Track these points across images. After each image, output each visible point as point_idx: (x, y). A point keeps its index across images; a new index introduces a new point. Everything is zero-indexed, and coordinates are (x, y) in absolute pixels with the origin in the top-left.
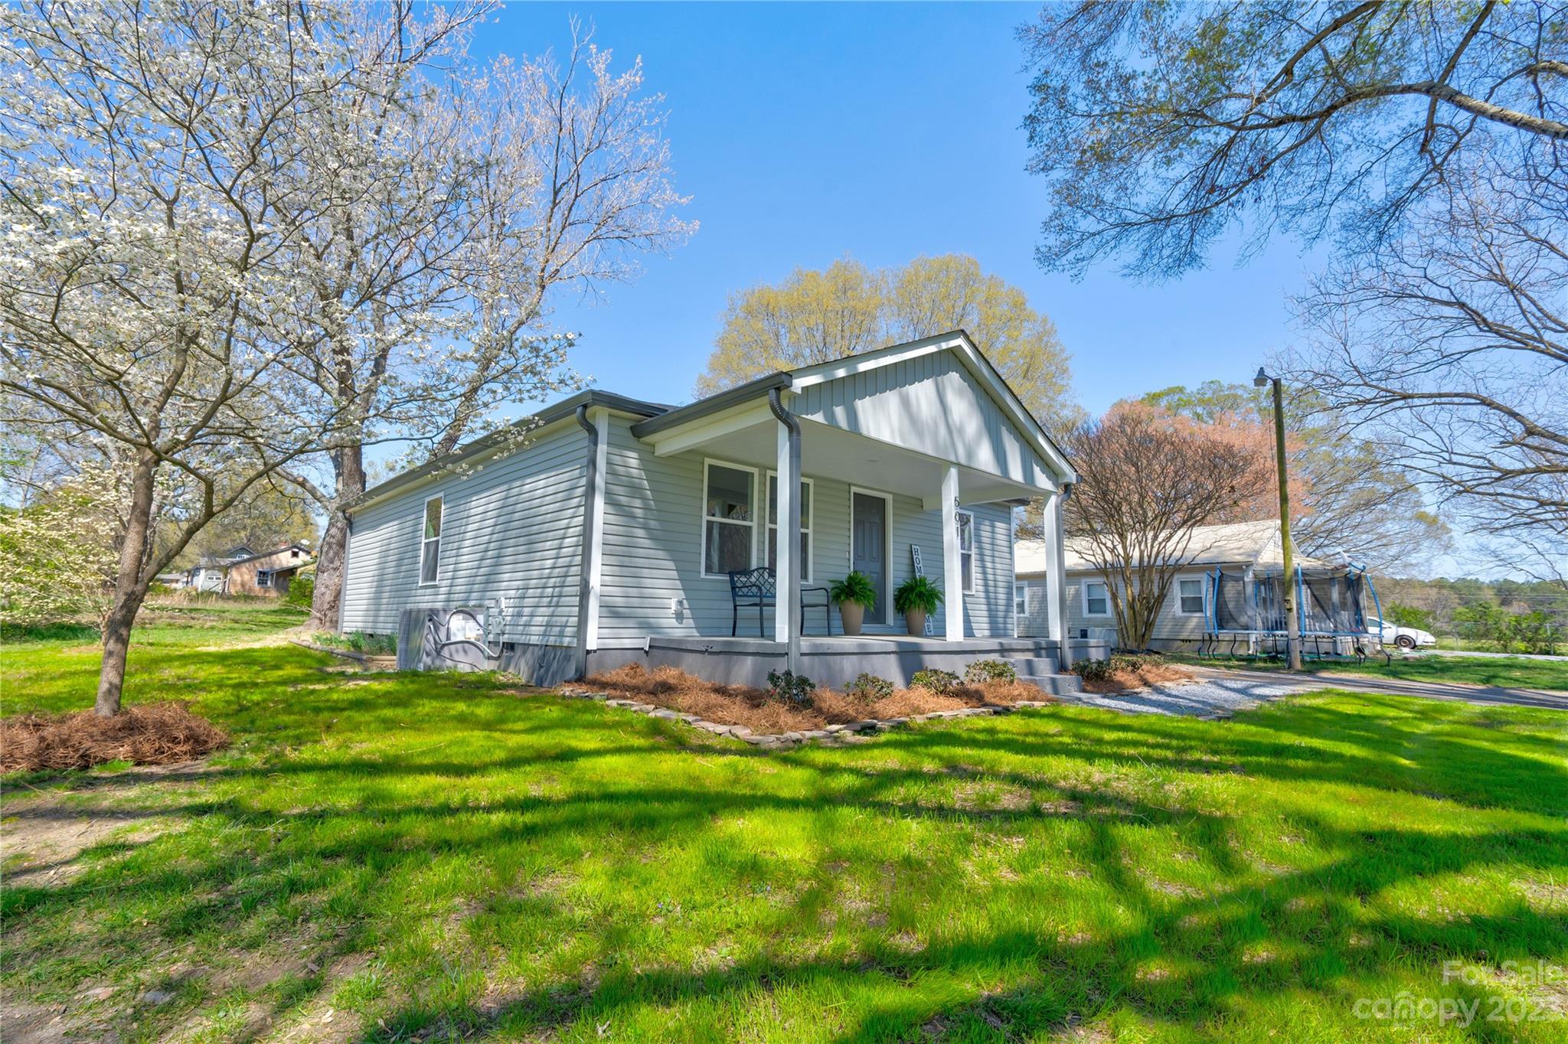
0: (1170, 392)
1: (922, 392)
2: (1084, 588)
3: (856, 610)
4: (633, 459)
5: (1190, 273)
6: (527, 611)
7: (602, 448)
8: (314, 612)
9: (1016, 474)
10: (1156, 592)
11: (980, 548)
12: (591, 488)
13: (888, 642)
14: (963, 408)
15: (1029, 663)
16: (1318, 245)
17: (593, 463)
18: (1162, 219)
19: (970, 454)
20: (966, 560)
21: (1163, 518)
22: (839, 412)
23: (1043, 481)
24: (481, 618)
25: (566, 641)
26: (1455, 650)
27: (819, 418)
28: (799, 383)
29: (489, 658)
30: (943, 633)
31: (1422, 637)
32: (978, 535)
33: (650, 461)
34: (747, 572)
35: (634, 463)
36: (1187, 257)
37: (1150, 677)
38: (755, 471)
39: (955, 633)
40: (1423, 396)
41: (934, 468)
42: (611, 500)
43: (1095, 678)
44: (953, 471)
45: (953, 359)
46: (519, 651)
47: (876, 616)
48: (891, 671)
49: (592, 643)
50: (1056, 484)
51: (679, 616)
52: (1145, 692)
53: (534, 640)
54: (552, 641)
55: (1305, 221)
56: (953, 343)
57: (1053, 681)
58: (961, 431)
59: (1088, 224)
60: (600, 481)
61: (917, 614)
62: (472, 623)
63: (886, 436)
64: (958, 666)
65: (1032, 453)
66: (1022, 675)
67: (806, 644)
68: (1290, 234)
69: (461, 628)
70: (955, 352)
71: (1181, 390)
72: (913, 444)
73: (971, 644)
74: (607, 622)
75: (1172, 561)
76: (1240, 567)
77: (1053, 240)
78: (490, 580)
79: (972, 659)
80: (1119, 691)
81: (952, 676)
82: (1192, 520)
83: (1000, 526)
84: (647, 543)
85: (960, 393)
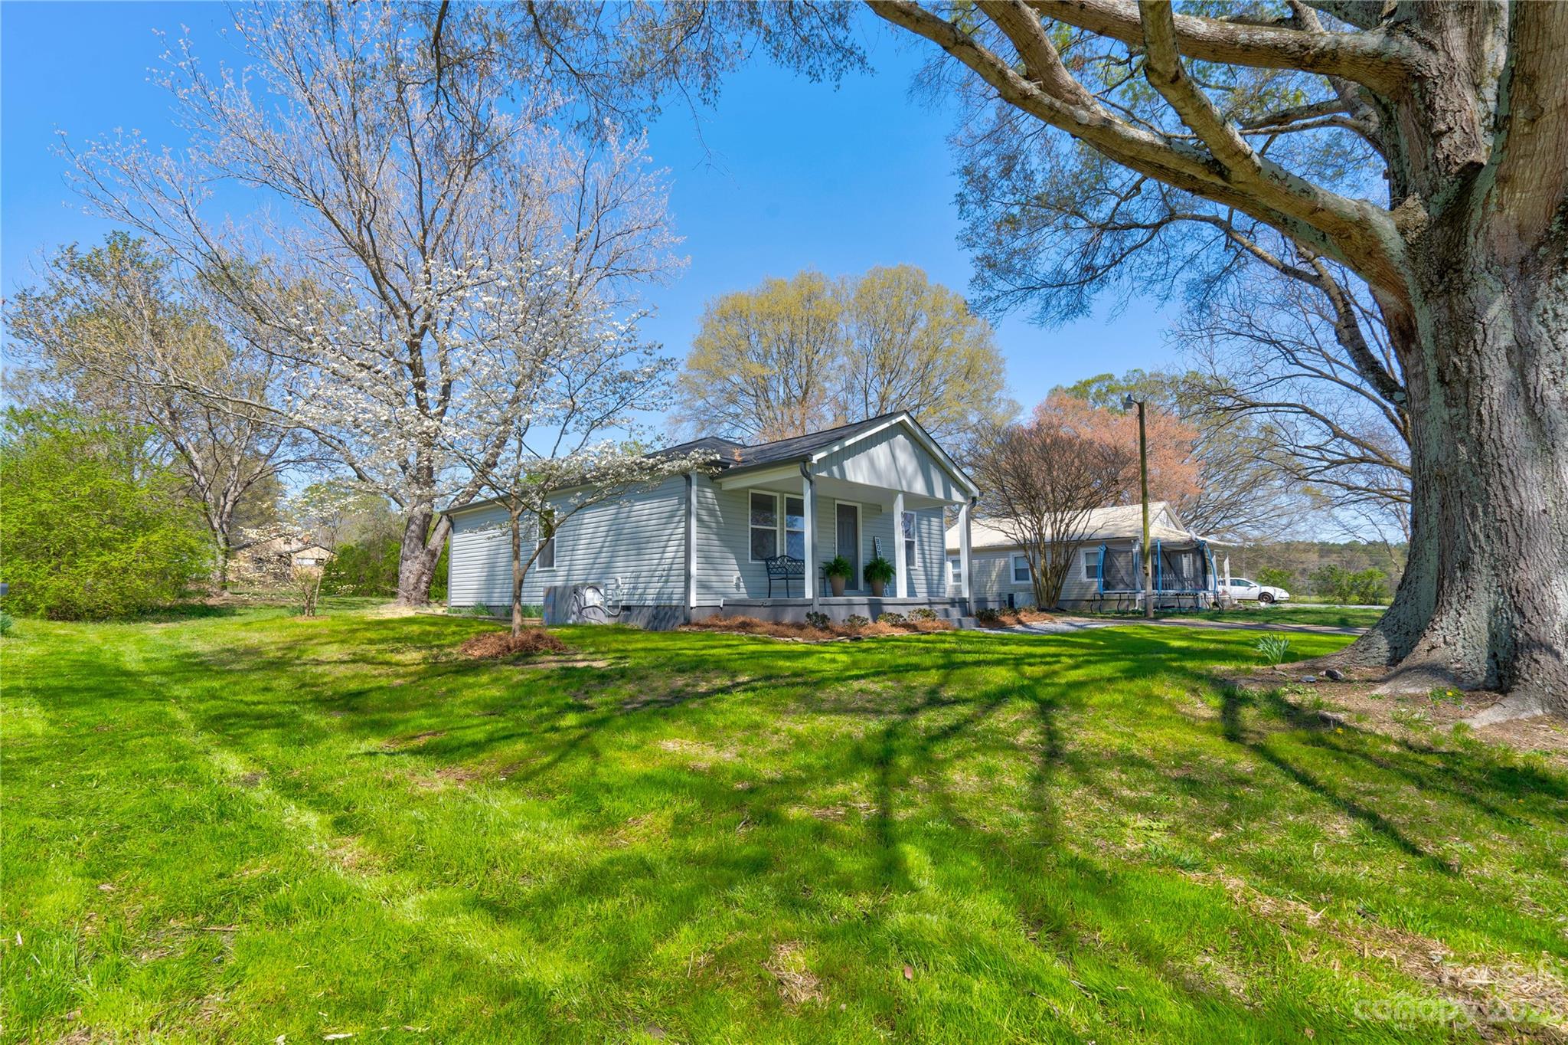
0: (1101, 379)
1: (880, 451)
2: (1012, 560)
3: (841, 581)
4: (709, 494)
5: (1081, 319)
6: (641, 586)
7: (694, 488)
8: (402, 592)
9: (940, 494)
10: (1062, 562)
11: (920, 537)
12: (688, 513)
13: (864, 599)
14: (906, 459)
15: (946, 610)
16: (1167, 303)
17: (689, 500)
18: (1059, 281)
19: (910, 485)
20: (909, 546)
21: (1069, 504)
22: (835, 469)
23: (957, 496)
24: (602, 591)
25: (674, 603)
26: (1312, 603)
27: (824, 474)
28: (816, 458)
29: (609, 616)
30: (894, 594)
31: (1279, 593)
32: (919, 528)
33: (720, 495)
34: (775, 559)
35: (709, 495)
36: (1078, 308)
37: (1024, 619)
38: (777, 495)
39: (902, 593)
40: (1265, 405)
41: (890, 495)
42: (699, 520)
43: (987, 618)
44: (900, 496)
45: (902, 427)
46: (636, 612)
47: (852, 586)
48: (865, 613)
49: (693, 603)
50: (966, 498)
51: (738, 587)
52: (1018, 627)
53: (649, 603)
54: (662, 603)
55: (1158, 287)
56: (899, 419)
57: (960, 621)
58: (904, 471)
59: (1001, 285)
60: (693, 509)
61: (878, 583)
62: (597, 595)
63: (860, 480)
64: (904, 612)
65: (950, 479)
66: (940, 617)
67: (821, 600)
68: (1148, 296)
69: (591, 597)
70: (902, 423)
71: (1111, 377)
72: (875, 483)
73: (912, 600)
74: (702, 591)
75: (1075, 537)
76: (1129, 542)
77: (977, 295)
78: (608, 567)
79: (912, 608)
80: (1002, 626)
81: (900, 616)
82: (1090, 505)
83: (935, 521)
84: (716, 543)
85: (904, 449)
